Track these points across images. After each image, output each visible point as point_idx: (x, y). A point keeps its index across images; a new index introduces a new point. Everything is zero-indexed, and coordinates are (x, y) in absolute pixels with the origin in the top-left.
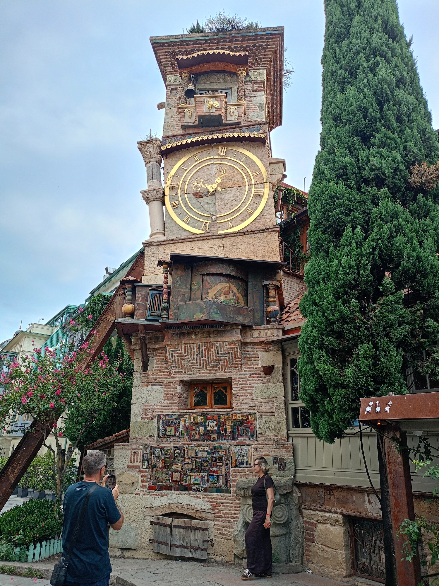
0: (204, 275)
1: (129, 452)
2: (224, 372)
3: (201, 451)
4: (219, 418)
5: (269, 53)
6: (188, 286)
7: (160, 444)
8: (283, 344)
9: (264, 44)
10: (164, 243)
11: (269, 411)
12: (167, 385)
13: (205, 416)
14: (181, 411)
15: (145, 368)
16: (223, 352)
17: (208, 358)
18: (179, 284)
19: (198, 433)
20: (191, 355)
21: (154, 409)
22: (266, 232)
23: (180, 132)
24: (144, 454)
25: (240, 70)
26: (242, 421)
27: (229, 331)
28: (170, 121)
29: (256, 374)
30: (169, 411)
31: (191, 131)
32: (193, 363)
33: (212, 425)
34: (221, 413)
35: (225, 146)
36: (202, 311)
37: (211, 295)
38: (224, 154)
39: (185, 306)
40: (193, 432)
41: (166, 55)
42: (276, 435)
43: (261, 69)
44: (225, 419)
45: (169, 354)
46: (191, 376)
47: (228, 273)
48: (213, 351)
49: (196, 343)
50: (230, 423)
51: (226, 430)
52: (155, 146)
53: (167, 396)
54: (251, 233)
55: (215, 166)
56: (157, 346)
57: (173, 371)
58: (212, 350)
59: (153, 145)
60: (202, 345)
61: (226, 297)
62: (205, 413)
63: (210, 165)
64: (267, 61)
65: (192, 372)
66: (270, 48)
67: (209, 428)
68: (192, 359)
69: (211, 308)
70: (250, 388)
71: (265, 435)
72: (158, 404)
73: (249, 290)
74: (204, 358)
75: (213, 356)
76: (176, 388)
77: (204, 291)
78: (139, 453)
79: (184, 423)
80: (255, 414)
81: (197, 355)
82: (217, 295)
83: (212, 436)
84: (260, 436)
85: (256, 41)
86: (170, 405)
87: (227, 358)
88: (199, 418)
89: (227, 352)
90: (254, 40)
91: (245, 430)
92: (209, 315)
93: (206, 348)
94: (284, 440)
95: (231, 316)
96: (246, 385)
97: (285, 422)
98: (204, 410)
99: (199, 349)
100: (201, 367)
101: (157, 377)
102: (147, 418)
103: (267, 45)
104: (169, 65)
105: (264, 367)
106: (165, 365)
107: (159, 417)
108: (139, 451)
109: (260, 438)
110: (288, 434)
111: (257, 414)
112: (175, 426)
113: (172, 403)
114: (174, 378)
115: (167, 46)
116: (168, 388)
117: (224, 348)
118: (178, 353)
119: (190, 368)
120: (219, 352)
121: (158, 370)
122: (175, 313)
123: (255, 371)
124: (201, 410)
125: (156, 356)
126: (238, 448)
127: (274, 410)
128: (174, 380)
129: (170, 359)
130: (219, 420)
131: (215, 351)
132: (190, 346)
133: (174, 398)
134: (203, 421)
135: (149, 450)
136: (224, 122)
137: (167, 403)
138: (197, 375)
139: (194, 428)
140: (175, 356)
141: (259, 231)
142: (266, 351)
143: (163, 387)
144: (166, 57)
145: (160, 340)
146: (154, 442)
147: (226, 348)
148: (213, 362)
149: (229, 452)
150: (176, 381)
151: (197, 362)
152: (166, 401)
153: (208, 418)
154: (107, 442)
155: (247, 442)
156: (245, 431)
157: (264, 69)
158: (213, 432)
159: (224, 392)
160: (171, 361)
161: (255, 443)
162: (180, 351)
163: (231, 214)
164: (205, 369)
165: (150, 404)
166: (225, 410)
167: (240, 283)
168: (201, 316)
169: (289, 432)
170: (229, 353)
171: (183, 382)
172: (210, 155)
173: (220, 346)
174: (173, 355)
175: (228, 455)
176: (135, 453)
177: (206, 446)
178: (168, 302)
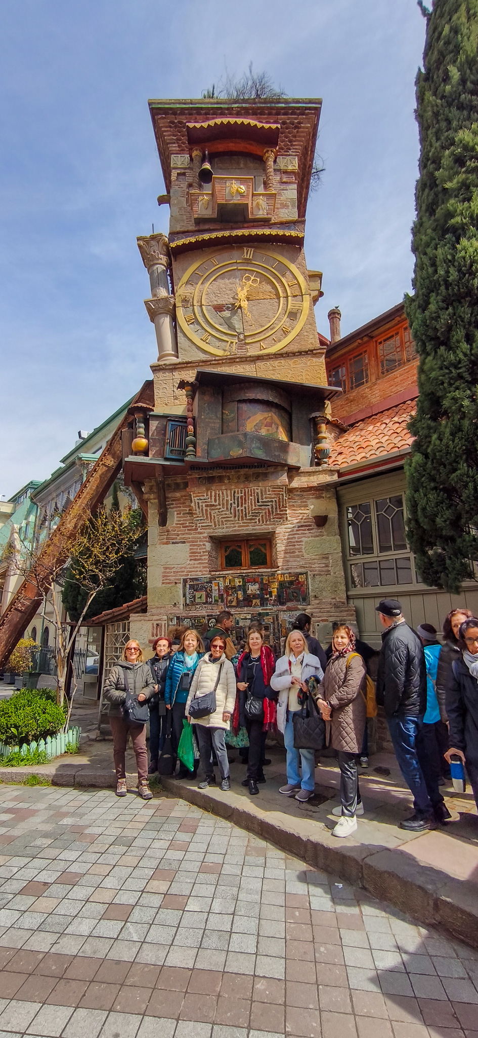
0: (240, 401)
1: (150, 624)
2: (266, 525)
3: (242, 619)
4: (262, 579)
5: (302, 134)
6: (219, 415)
7: (189, 613)
8: (338, 489)
9: (296, 121)
10: (179, 366)
11: (323, 569)
12: (193, 542)
13: (243, 578)
14: (213, 573)
15: (163, 522)
16: (264, 500)
17: (245, 508)
18: (206, 412)
19: (235, 598)
20: (223, 504)
21: (177, 572)
22: (309, 354)
23: (192, 227)
24: (168, 625)
25: (267, 151)
26: (291, 583)
27: (273, 473)
28: (178, 214)
29: (306, 526)
30: (197, 573)
31: (207, 227)
32: (226, 514)
33: (253, 588)
34: (263, 574)
35: (251, 247)
36: (241, 445)
37: (250, 426)
38: (251, 258)
39: (216, 441)
40: (229, 598)
41: (170, 127)
42: (333, 597)
43: (291, 155)
44: (269, 582)
45: (195, 504)
46: (224, 530)
47: (271, 399)
48: (251, 499)
49: (231, 490)
50: (276, 585)
51: (271, 593)
52: (161, 243)
53: (194, 555)
54: (291, 354)
55: (239, 272)
56: (178, 495)
57: (200, 525)
58: (250, 497)
59: (158, 242)
60: (238, 491)
61: (268, 430)
62: (244, 575)
63: (234, 271)
64: (298, 146)
65: (225, 526)
66: (304, 128)
67: (249, 592)
68: (225, 509)
69: (252, 441)
70: (299, 544)
71: (320, 598)
72: (183, 566)
73: (293, 424)
74: (240, 508)
75: (252, 504)
76: (204, 545)
77: (240, 423)
78: (163, 624)
79: (217, 588)
80: (306, 573)
81: (231, 504)
82: (258, 427)
83: (254, 601)
84: (313, 599)
85: (286, 116)
86: (199, 565)
87: (270, 507)
88: (237, 580)
89: (270, 500)
90: (284, 114)
91: (295, 592)
92: (251, 450)
93: (243, 494)
94: (343, 603)
95: (277, 453)
96: (294, 540)
97: (343, 582)
98: (243, 571)
99: (234, 496)
100: (237, 518)
101: (180, 533)
102: (169, 583)
103: (300, 123)
104: (174, 141)
105: (315, 517)
106: (189, 518)
107: (185, 581)
108: (163, 623)
109: (314, 602)
110: (347, 596)
111: (309, 573)
112: (206, 591)
113: (200, 563)
114: (201, 533)
115: (171, 114)
116: (194, 545)
117: (266, 494)
118: (206, 502)
119: (222, 521)
120: (260, 501)
121: (180, 524)
122: (204, 450)
123: (305, 522)
124: (239, 571)
125: (176, 507)
126: (288, 614)
127: (330, 569)
128: (201, 535)
129: (196, 510)
130: (262, 582)
131: (255, 498)
132: (223, 493)
133: (203, 558)
134: (241, 584)
135: (175, 621)
136: (250, 217)
137: (195, 564)
138: (231, 529)
139: (230, 593)
140: (202, 506)
141: (300, 353)
142: (317, 498)
143: (189, 544)
144: (169, 129)
145: (182, 486)
146: (180, 610)
147: (269, 494)
148: (252, 513)
149: (277, 620)
150: (204, 537)
151: (231, 513)
152: (192, 562)
153: (246, 580)
154: (116, 614)
155: (300, 607)
156: (295, 594)
157: (296, 155)
158: (255, 596)
159: (263, 550)
160: (197, 512)
161: (309, 607)
162: (209, 500)
163: (263, 333)
164: (241, 522)
165: (173, 566)
166: (269, 570)
167: (283, 414)
168: (241, 452)
169: (349, 593)
170: (272, 501)
171: (212, 539)
172: (231, 259)
173: (262, 493)
174: (200, 504)
175: (276, 622)
176: (158, 625)
177: (249, 613)
178: (195, 436)
